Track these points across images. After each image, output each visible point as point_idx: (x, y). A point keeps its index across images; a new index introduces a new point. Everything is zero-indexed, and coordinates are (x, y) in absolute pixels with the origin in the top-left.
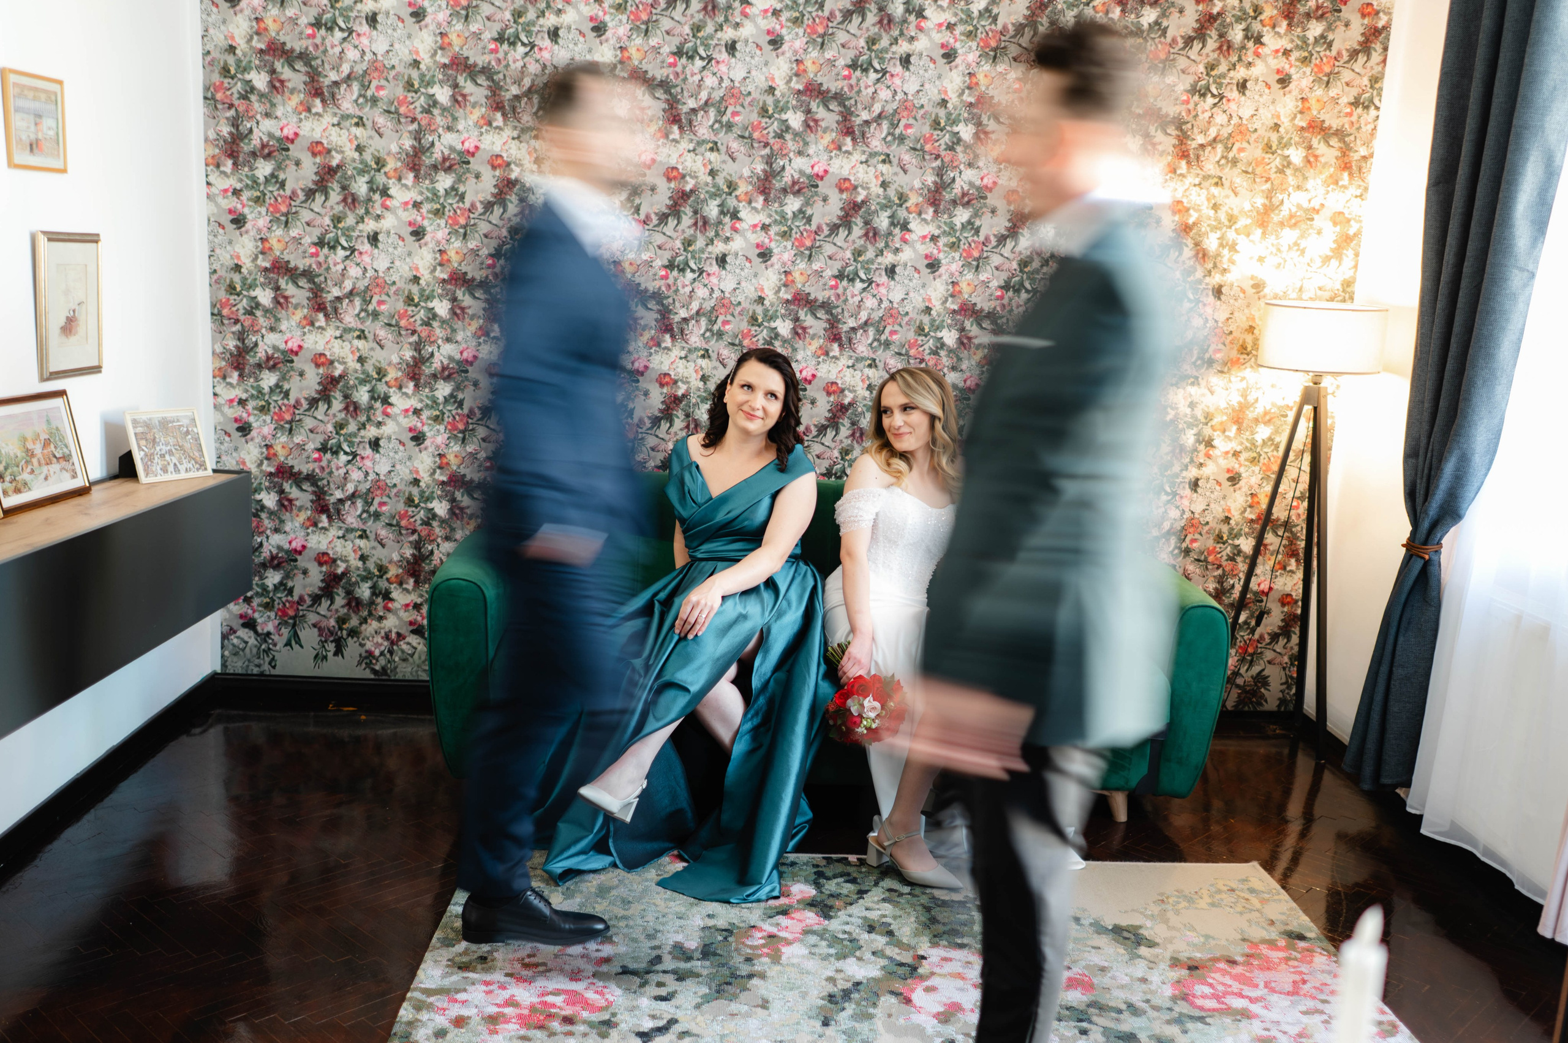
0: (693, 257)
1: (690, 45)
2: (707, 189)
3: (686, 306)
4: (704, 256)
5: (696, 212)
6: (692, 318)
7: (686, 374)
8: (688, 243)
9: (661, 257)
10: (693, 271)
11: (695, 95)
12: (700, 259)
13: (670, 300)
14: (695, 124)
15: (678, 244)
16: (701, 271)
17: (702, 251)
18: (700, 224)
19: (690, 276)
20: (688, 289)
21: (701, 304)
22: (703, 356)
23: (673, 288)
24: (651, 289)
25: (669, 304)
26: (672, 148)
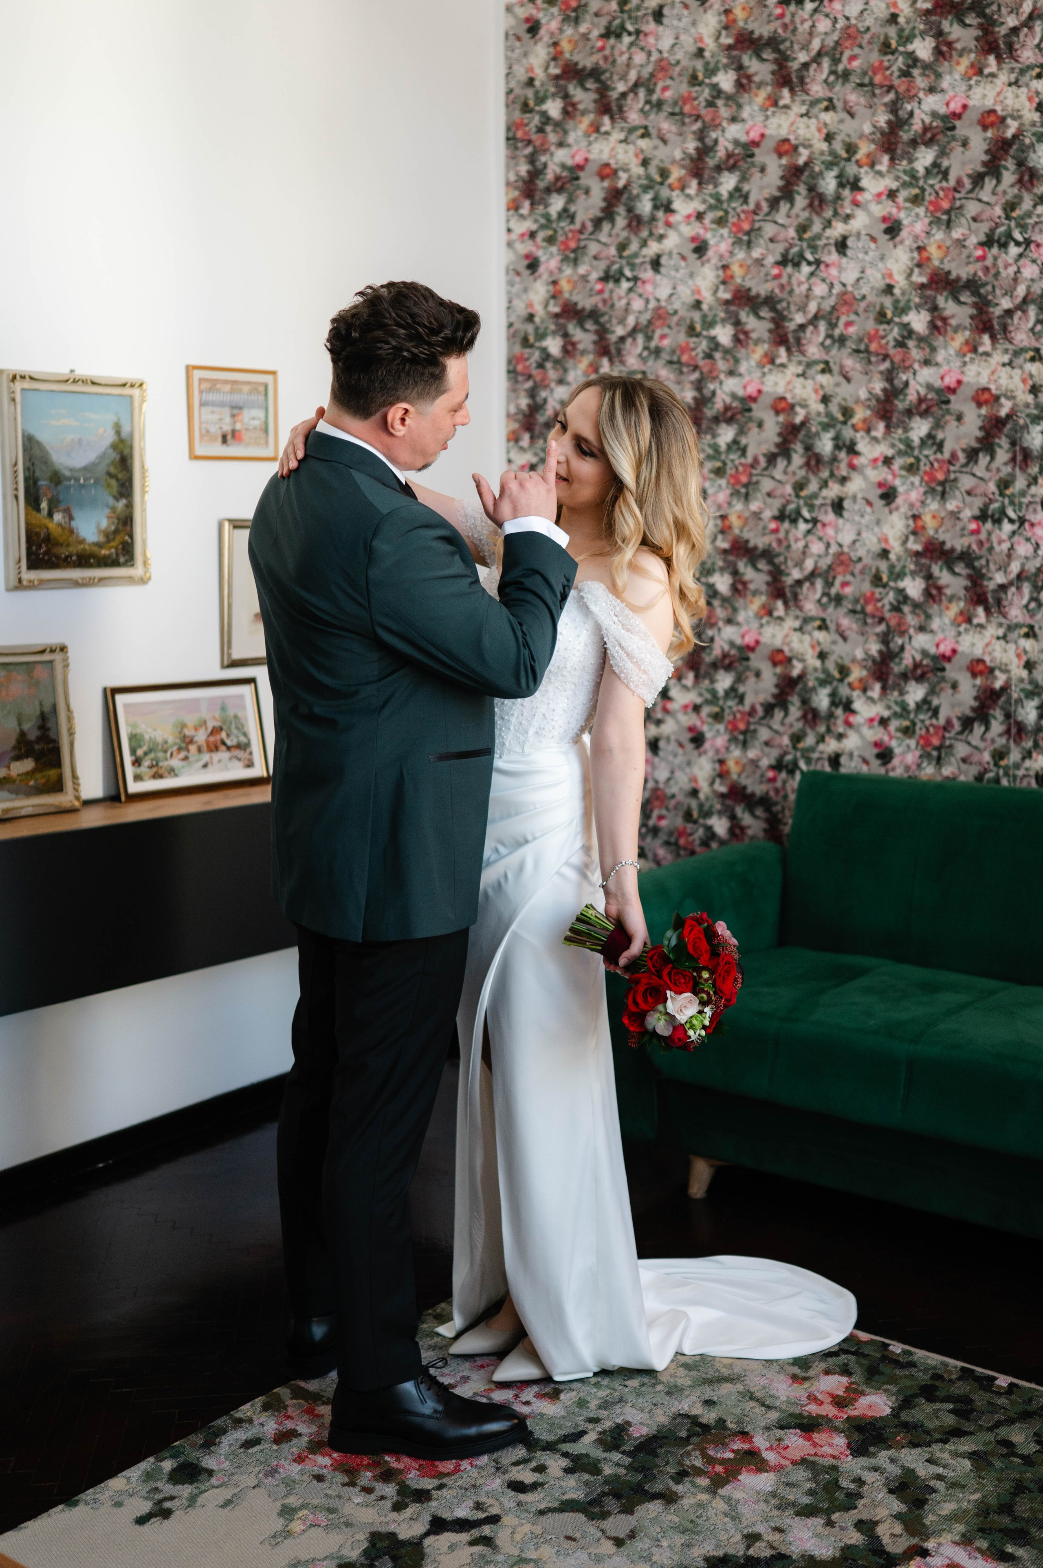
0: (1012, 503)
1: (1002, 229)
2: (1028, 411)
3: (1004, 568)
4: (1025, 500)
5: (1013, 443)
6: (1011, 583)
7: (1005, 660)
8: (1004, 484)
9: (971, 506)
10: (1011, 521)
11: (1009, 292)
12: (1020, 504)
13: (983, 562)
14: (1011, 328)
15: (992, 487)
16: (1022, 521)
17: (1023, 494)
18: (1019, 458)
19: (1007, 527)
20: (1005, 546)
21: (1023, 565)
22: (1027, 636)
23: (986, 546)
24: (959, 548)
25: (982, 567)
26: (983, 363)
